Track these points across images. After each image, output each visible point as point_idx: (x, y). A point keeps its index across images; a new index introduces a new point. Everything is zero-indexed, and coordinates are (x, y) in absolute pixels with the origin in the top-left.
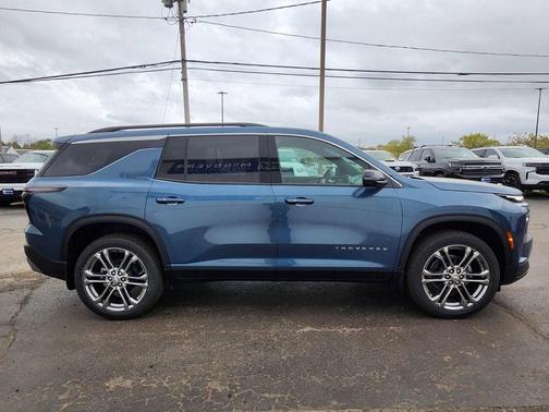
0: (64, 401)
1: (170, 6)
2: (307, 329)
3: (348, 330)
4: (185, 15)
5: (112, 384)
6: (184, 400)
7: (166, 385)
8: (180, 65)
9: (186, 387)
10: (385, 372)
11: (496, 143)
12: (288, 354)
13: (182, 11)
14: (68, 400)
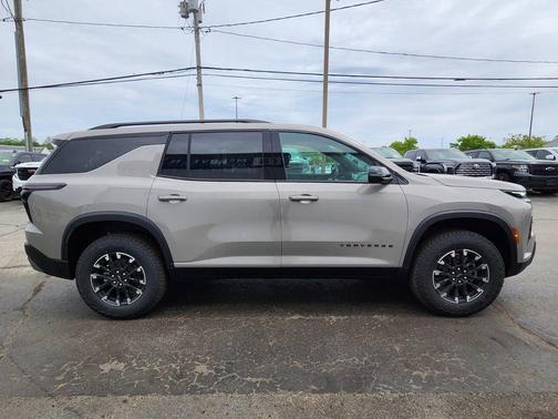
0: (59, 382)
1: (186, 17)
2: (296, 317)
3: (334, 318)
4: (200, 25)
5: (106, 368)
6: (172, 383)
7: (156, 368)
8: (195, 71)
9: (175, 371)
10: (365, 359)
11: (492, 146)
12: (274, 341)
13: (198, 21)
14: (63, 381)
